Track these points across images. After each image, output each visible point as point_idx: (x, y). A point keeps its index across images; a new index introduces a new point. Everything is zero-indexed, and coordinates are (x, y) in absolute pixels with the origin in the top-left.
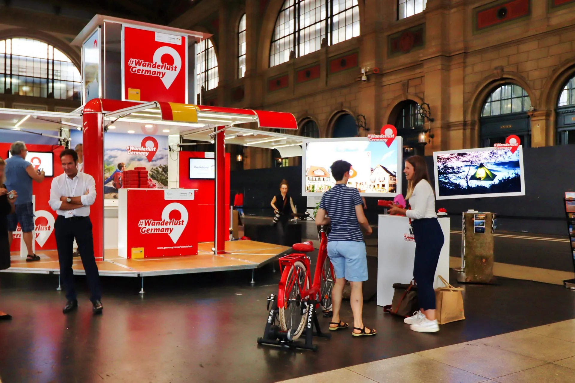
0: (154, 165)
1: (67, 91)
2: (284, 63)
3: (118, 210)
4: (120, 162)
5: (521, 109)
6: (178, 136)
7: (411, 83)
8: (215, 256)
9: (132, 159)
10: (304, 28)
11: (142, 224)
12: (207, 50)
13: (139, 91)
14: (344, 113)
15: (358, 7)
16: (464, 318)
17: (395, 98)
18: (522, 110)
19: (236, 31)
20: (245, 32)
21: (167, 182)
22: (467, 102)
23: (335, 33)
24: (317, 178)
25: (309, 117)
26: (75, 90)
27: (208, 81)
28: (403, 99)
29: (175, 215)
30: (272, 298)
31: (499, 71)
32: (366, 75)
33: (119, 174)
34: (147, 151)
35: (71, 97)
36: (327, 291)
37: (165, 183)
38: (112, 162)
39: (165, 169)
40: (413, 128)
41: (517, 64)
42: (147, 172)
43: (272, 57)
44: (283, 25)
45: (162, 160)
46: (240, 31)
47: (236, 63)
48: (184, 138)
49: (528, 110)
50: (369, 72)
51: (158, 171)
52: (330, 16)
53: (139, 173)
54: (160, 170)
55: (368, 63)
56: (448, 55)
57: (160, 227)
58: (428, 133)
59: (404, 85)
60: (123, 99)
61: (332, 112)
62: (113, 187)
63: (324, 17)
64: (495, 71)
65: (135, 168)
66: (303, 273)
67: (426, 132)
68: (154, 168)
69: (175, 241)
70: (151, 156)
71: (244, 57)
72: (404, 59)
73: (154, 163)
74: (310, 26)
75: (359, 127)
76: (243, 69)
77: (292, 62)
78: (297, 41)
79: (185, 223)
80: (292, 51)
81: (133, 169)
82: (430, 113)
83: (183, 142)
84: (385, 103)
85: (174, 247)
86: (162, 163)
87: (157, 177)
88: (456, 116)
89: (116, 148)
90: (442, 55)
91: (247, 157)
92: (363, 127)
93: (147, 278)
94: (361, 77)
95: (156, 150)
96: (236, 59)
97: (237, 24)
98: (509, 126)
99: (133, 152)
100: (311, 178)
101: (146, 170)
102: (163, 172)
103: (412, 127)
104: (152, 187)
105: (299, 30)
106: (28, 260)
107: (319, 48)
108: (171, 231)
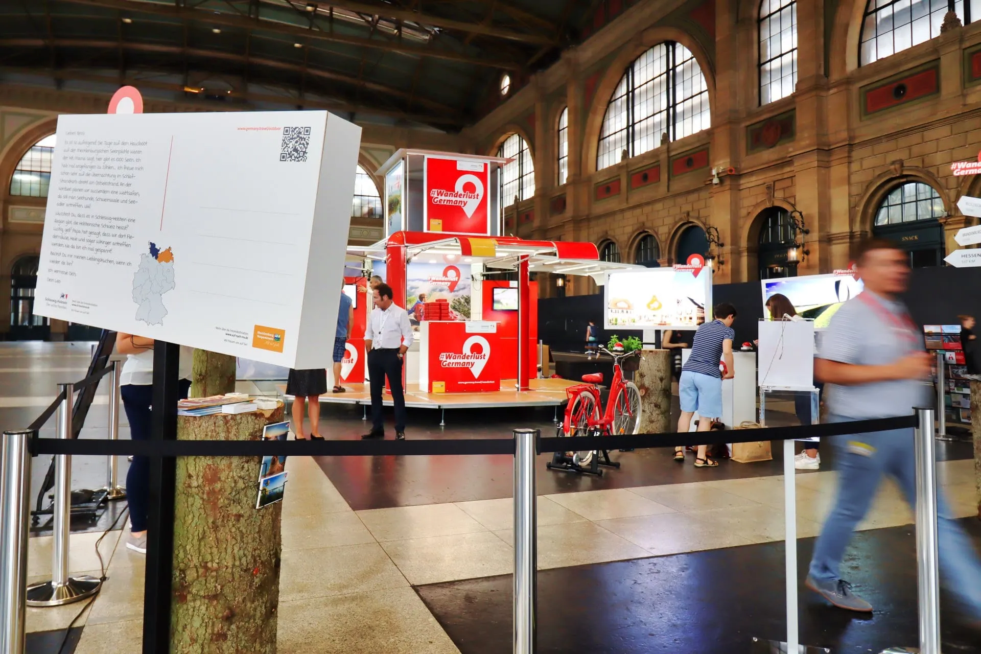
0: (457, 296)
1: (362, 207)
2: (616, 165)
3: (419, 343)
4: (421, 293)
5: (931, 214)
6: (482, 264)
7: (778, 185)
8: (518, 394)
9: (434, 290)
10: (640, 121)
11: (443, 357)
12: (521, 152)
13: (440, 221)
14: (691, 225)
15: (707, 92)
16: (771, 459)
17: (757, 205)
18: (932, 216)
19: (556, 128)
20: (567, 129)
21: (470, 313)
22: (855, 207)
23: (679, 125)
24: (620, 311)
25: (646, 230)
26: (370, 206)
27: (522, 189)
28: (768, 205)
29: (477, 348)
30: (561, 426)
31: (897, 166)
32: (718, 177)
33: (420, 306)
34: (449, 281)
35: (365, 215)
36: (623, 424)
37: (467, 314)
38: (413, 294)
39: (468, 300)
40: (783, 242)
41: (922, 157)
42: (448, 304)
43: (600, 158)
44: (613, 119)
45: (466, 290)
46: (561, 128)
47: (556, 166)
48: (488, 266)
49: (940, 216)
50: (722, 172)
51: (460, 303)
52: (672, 106)
53: (440, 305)
54: (463, 301)
55: (721, 162)
56: (827, 148)
57: (462, 361)
58: (801, 248)
59: (768, 188)
60: (425, 230)
61: (676, 223)
62: (414, 319)
63: (664, 106)
64: (892, 167)
65: (437, 301)
66: (591, 404)
67: (798, 247)
68: (456, 298)
69: (476, 375)
70: (452, 287)
71: (566, 159)
72: (768, 155)
73: (456, 293)
74: (647, 118)
75: (710, 242)
76: (565, 174)
77: (625, 163)
78: (631, 137)
79: (487, 357)
80: (624, 150)
81: (434, 301)
82: (803, 223)
83: (486, 271)
84: (744, 212)
85: (476, 382)
86: (464, 293)
87: (459, 309)
88: (840, 226)
89: (417, 278)
90: (818, 149)
91: (569, 281)
92: (716, 242)
93: (447, 410)
94: (711, 180)
95: (458, 279)
96: (556, 162)
97: (557, 120)
98: (914, 238)
99: (434, 283)
100: (614, 311)
101: (448, 302)
102: (466, 304)
103: (781, 241)
104: (453, 320)
105: (634, 124)
106: (334, 392)
107: (658, 144)
108: (472, 365)
